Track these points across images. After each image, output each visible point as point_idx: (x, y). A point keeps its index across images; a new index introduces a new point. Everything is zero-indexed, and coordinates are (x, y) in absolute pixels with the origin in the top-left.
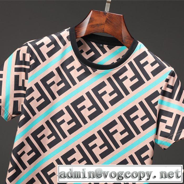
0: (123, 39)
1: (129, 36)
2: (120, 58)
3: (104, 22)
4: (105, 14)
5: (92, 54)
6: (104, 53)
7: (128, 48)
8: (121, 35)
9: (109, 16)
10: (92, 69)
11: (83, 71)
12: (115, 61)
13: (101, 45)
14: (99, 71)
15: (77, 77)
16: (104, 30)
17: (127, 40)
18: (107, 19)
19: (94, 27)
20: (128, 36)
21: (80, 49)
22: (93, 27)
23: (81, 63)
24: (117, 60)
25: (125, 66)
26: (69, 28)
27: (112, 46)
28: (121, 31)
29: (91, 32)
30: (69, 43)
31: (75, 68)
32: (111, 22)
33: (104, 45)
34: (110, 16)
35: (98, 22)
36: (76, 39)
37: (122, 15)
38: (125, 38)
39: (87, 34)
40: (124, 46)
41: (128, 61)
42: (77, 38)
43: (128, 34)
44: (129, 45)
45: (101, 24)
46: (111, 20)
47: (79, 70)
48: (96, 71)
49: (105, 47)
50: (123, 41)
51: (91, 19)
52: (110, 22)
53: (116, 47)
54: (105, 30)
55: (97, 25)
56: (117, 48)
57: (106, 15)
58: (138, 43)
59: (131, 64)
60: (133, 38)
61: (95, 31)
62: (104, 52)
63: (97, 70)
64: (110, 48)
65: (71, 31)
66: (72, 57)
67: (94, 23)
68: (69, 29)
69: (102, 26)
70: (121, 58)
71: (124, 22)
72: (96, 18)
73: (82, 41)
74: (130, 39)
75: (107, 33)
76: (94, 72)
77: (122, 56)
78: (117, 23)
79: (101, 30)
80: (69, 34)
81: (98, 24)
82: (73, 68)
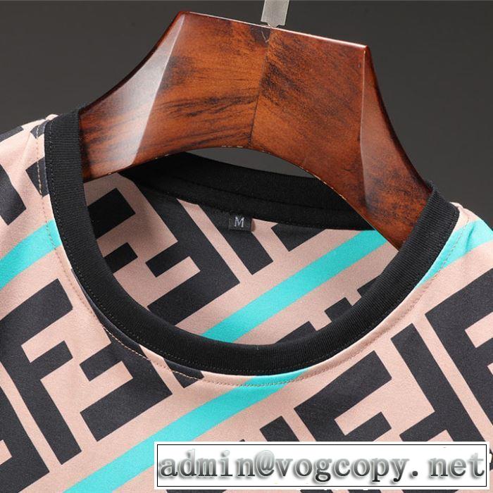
0: (367, 193)
1: (404, 172)
2: (345, 300)
3: (256, 84)
4: (259, 36)
5: (187, 269)
6: (253, 270)
7: (397, 244)
8: (355, 165)
9: (286, 47)
10: (172, 367)
11: (117, 376)
12: (321, 322)
13: (239, 222)
14: (211, 380)
15: (82, 413)
16: (250, 136)
17: (390, 199)
18: (272, 69)
19: (194, 115)
20: (396, 176)
21: (107, 245)
22: (189, 115)
23: (109, 329)
24: (327, 312)
25: (374, 353)
26: (51, 117)
27: (301, 229)
28: (355, 139)
29: (177, 146)
30: (40, 209)
31: (71, 357)
32: (297, 89)
33: (257, 222)
34: (291, 52)
35: (218, 87)
36: (86, 185)
37: (364, 47)
38: (378, 181)
39: (152, 154)
40: (370, 228)
41: (392, 325)
42: (89, 177)
43: (395, 160)
44: (400, 227)
45: (238, 100)
46: (293, 74)
47: (93, 367)
48: (199, 383)
49: (263, 230)
50: (363, 202)
51: (173, 64)
52: (286, 87)
53: (327, 233)
54: (259, 135)
55: (212, 100)
56: (329, 241)
57: (264, 44)
58: (455, 215)
59: (409, 343)
60: (428, 189)
61: (198, 140)
62: (256, 259)
63: (203, 372)
64: (291, 239)
65: (52, 136)
66: (55, 288)
67: (195, 90)
68: (49, 123)
69: (239, 107)
70: (354, 299)
71: (374, 91)
72: (207, 60)
73: (130, 191)
74: (406, 192)
75: (267, 151)
76: (185, 384)
77: (360, 291)
78: (329, 91)
79: (233, 132)
80: (41, 154)
81: (219, 96)
82: (59, 355)
